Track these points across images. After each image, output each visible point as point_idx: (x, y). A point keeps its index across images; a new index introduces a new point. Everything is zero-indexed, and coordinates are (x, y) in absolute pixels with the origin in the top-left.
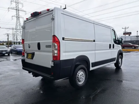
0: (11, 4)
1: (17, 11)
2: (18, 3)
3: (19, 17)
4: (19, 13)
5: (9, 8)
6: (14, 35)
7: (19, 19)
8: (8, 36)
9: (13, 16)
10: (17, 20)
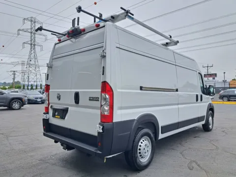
0: (24, 23)
1: (33, 34)
2: (35, 22)
3: (34, 45)
4: (34, 38)
5: (19, 30)
6: (23, 72)
7: (34, 47)
8: (14, 74)
9: (24, 43)
10: (31, 48)
